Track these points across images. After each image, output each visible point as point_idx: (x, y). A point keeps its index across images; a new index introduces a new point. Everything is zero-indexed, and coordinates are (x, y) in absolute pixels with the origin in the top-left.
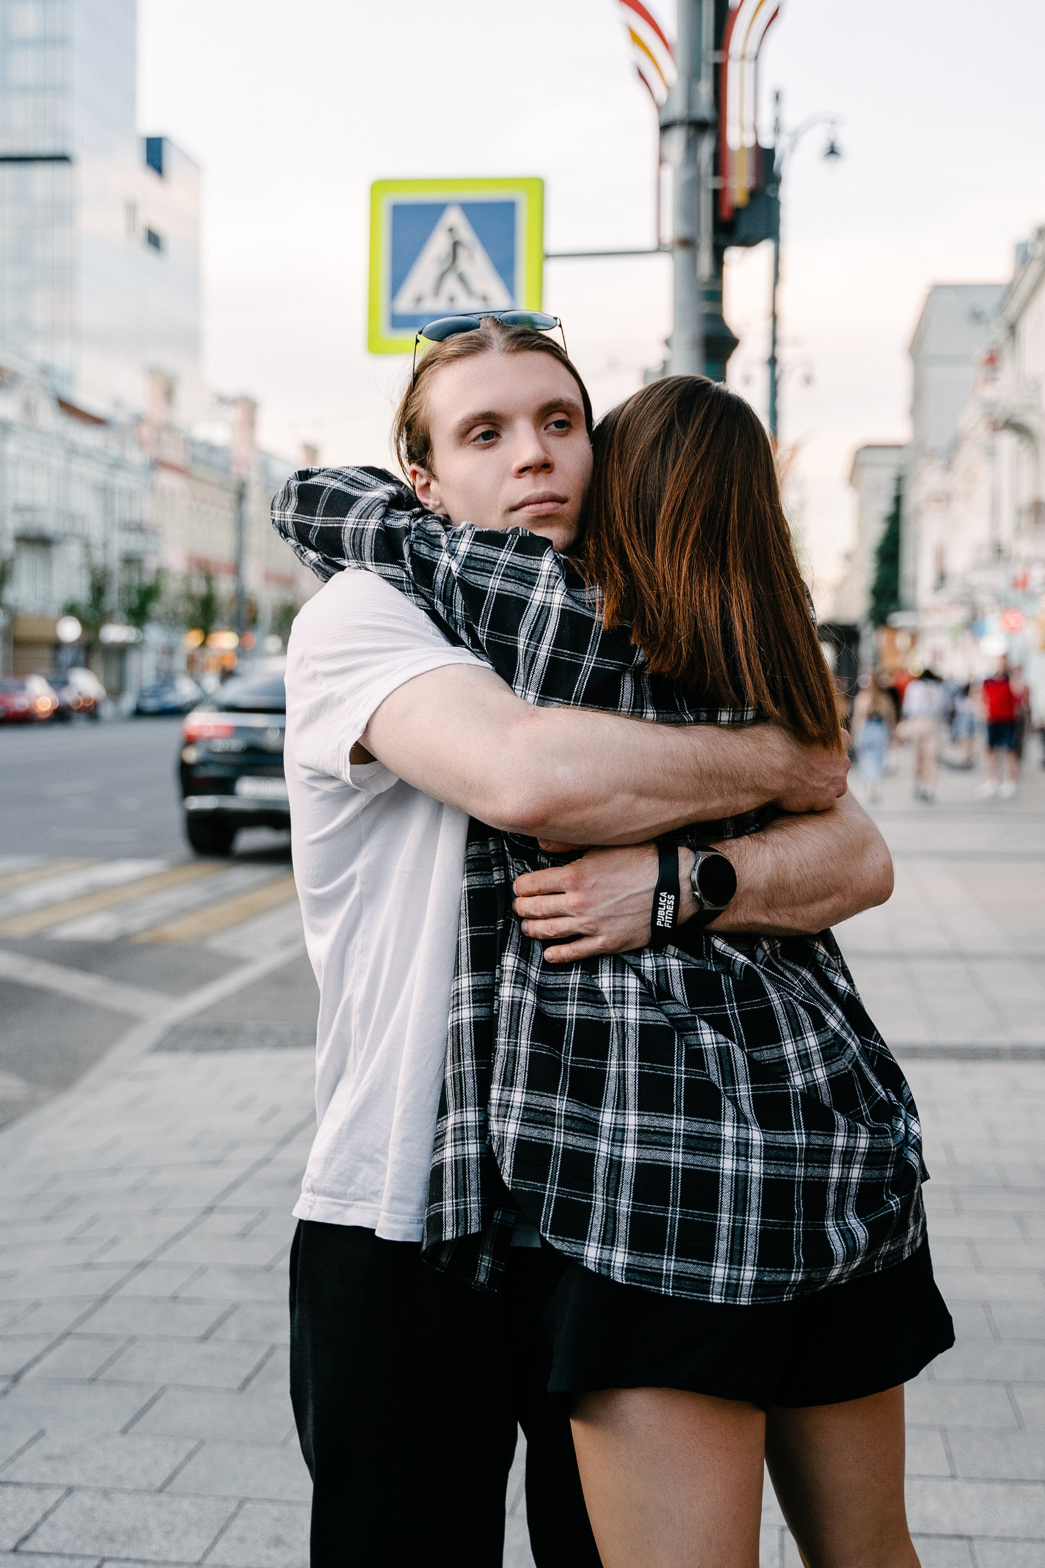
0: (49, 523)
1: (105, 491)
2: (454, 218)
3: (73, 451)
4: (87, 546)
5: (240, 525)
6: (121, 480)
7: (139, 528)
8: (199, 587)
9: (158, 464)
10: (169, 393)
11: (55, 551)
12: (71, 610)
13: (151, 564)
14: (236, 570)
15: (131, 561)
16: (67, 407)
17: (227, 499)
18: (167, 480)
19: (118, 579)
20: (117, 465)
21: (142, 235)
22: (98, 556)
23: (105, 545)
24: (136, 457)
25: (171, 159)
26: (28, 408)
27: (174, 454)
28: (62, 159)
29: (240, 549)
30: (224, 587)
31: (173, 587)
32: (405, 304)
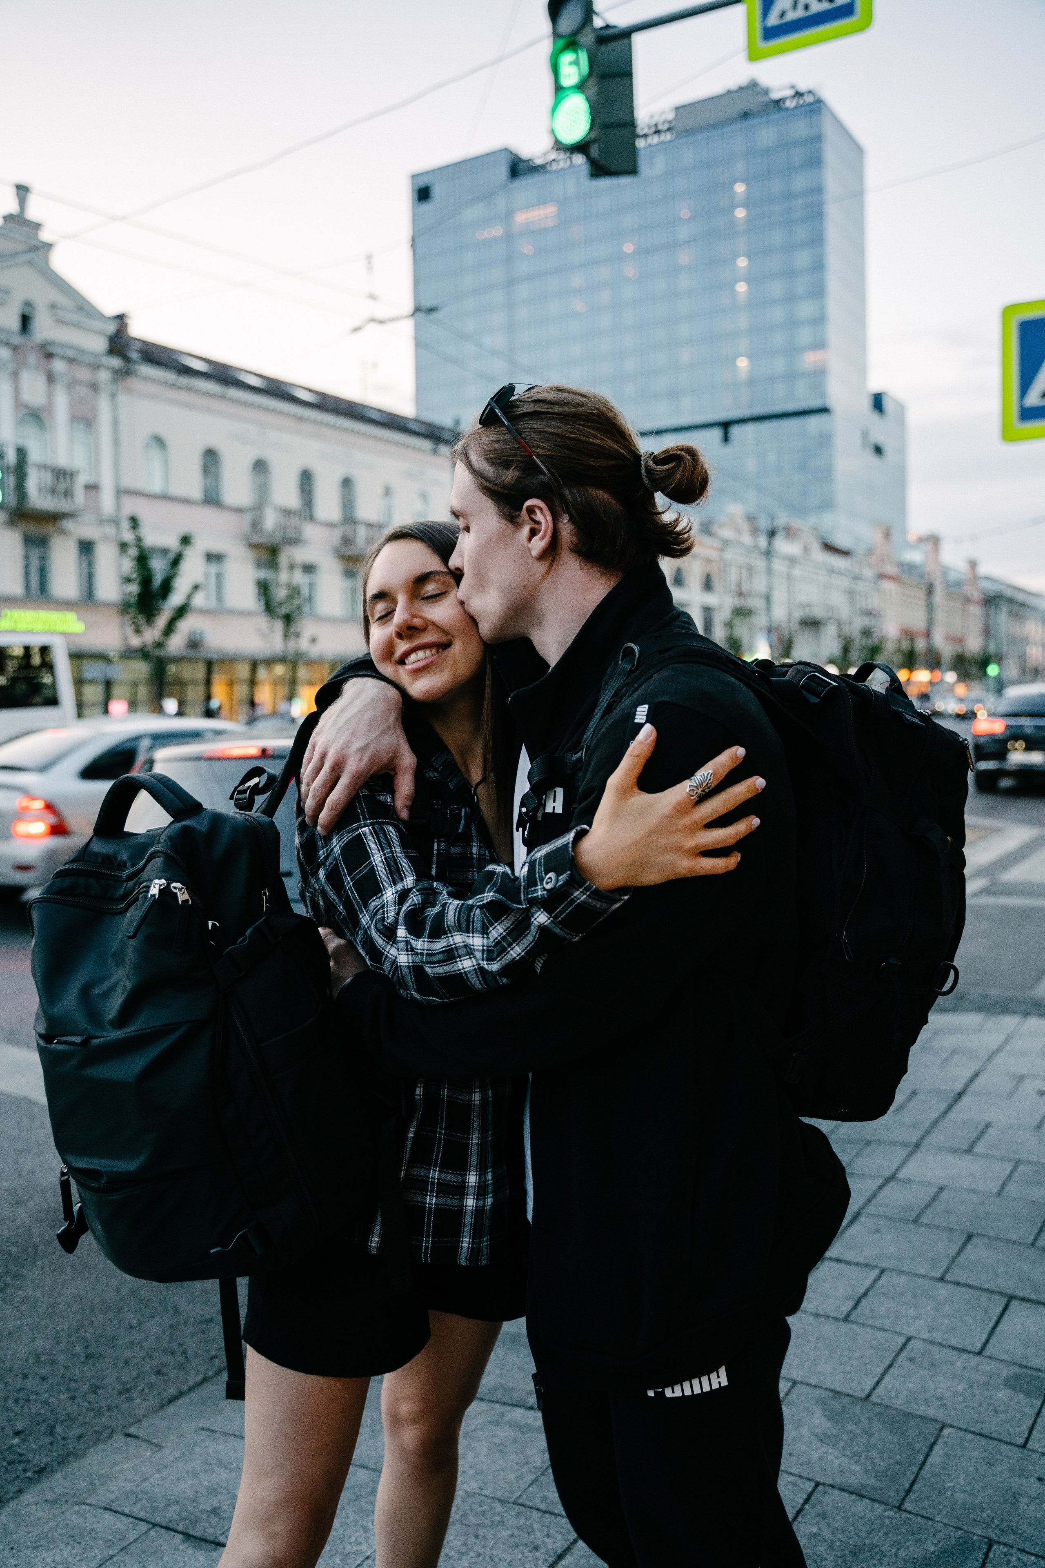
0: (818, 612)
1: (851, 594)
3: (832, 571)
4: (839, 625)
5: (930, 608)
6: (861, 587)
7: (869, 613)
8: (905, 645)
9: (881, 576)
10: (887, 535)
11: (822, 629)
12: (831, 661)
13: (876, 635)
14: (928, 634)
15: (867, 632)
16: (829, 547)
17: (921, 595)
18: (888, 586)
19: (859, 642)
20: (857, 578)
21: (872, 448)
22: (846, 630)
23: (850, 624)
24: (868, 573)
25: (888, 405)
26: (806, 549)
27: (891, 570)
28: (824, 410)
29: (930, 622)
30: (921, 645)
31: (890, 647)
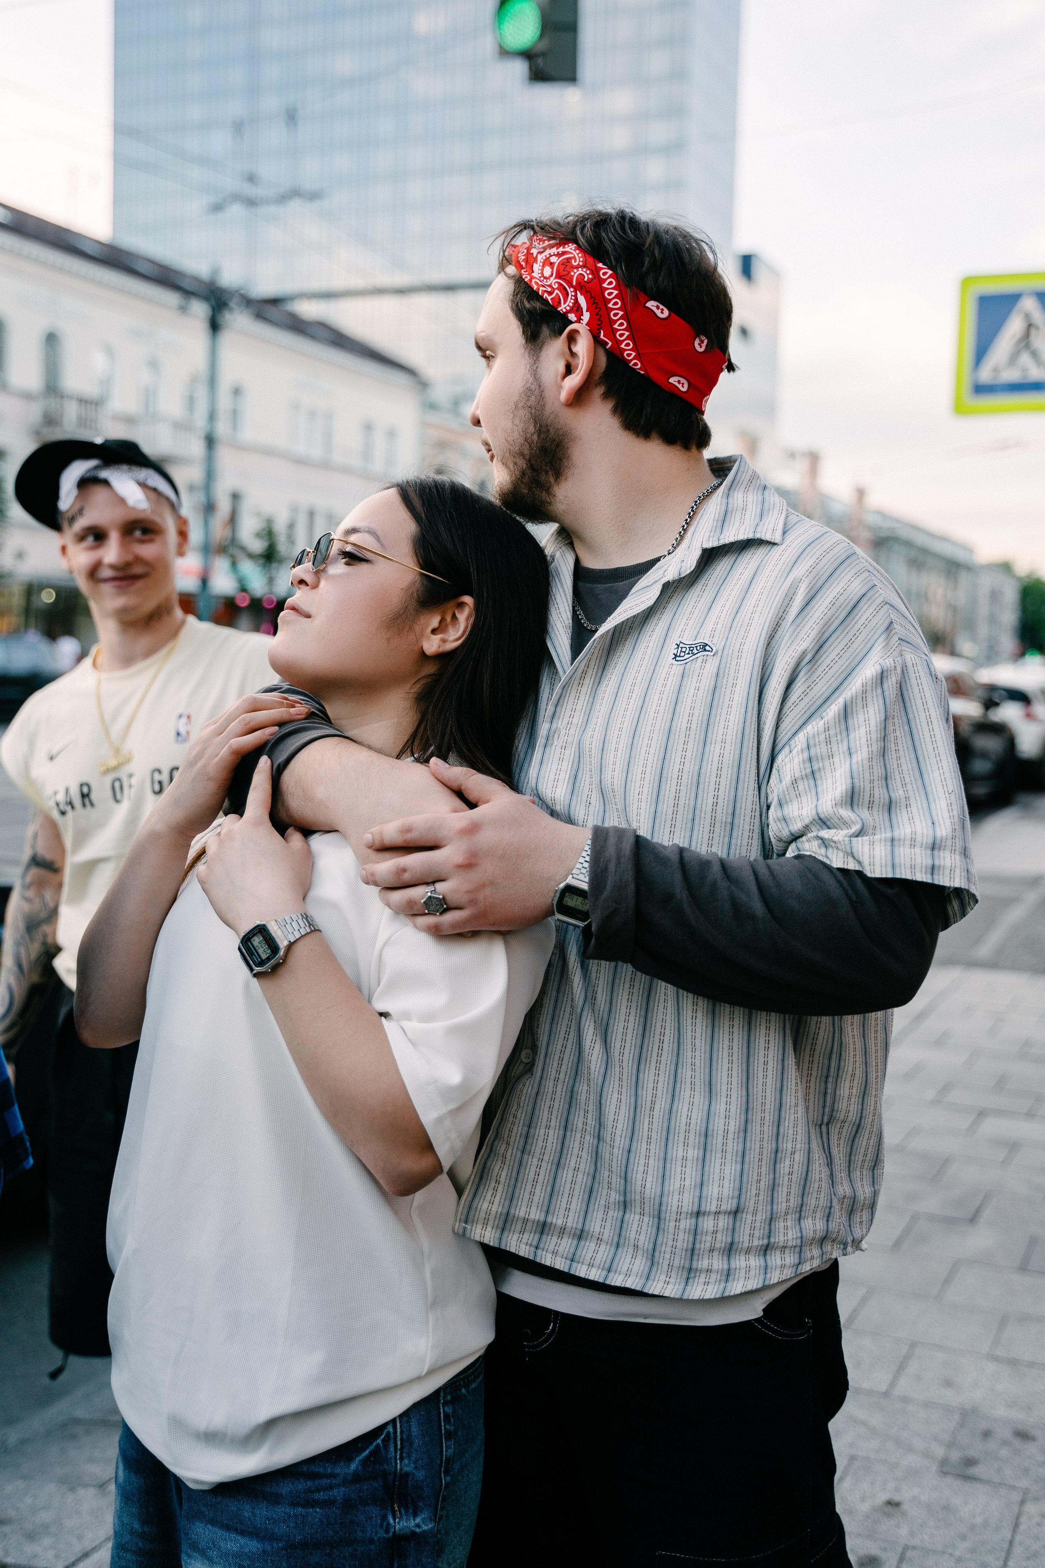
2: (1029, 304)
25: (757, 269)
32: (985, 375)
